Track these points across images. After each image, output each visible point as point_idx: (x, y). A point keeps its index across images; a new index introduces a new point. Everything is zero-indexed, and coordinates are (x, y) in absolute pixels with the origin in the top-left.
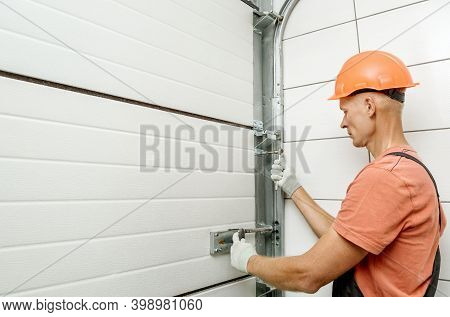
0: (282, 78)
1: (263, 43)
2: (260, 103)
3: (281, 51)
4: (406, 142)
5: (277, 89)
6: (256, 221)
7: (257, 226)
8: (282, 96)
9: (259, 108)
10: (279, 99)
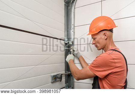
0: (74, 23)
1: (68, 9)
2: (66, 31)
3: (74, 12)
4: (115, 46)
5: (72, 26)
6: (65, 71)
7: (66, 72)
8: (74, 29)
9: (66, 33)
10: (73, 30)
